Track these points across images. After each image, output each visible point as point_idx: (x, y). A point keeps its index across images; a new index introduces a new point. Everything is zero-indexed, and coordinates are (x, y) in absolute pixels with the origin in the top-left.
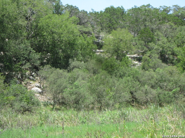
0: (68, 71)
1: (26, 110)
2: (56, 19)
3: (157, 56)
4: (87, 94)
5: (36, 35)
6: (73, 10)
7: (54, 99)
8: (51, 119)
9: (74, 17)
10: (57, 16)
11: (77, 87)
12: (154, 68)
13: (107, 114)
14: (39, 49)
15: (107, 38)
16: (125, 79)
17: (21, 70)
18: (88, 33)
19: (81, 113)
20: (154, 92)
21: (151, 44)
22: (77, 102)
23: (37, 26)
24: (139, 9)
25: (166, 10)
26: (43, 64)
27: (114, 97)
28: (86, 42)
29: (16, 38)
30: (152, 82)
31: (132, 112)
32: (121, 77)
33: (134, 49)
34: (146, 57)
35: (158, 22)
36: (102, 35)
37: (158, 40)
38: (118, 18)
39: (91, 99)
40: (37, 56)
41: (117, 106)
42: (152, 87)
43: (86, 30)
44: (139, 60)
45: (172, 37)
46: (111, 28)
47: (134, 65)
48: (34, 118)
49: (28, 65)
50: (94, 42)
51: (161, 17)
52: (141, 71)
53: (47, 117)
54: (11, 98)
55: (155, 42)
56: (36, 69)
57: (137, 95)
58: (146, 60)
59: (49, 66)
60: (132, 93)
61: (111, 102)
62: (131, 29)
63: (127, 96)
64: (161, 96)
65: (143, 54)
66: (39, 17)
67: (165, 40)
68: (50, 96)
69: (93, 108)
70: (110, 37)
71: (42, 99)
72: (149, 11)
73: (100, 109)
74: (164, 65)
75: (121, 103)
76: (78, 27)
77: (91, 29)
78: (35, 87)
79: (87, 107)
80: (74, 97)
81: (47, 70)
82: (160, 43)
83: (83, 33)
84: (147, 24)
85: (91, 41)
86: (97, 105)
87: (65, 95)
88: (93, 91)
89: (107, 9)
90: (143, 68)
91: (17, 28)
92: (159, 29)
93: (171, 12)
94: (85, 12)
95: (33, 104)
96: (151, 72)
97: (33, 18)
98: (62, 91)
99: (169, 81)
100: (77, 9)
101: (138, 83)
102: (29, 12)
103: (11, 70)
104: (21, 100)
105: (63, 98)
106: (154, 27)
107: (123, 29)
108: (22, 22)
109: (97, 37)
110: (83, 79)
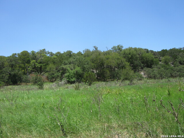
0: (152, 69)
1: (140, 80)
2: (147, 54)
3: (178, 63)
4: (158, 75)
5: (142, 59)
6: (152, 51)
7: (148, 76)
8: (147, 82)
9: (152, 54)
10: (147, 53)
11: (154, 73)
12: (178, 66)
13: (164, 80)
14: (143, 63)
15: (162, 58)
16: (168, 70)
17: (138, 69)
18: (157, 57)
19: (156, 80)
20: (178, 73)
21: (176, 59)
22: (154, 77)
23: (142, 57)
24: (172, 49)
25: (181, 49)
26: (144, 67)
27: (165, 75)
28: (156, 60)
29: (136, 60)
30: (177, 70)
31: (171, 79)
32: (167, 69)
33: (171, 61)
34: (175, 63)
35: (178, 53)
36: (161, 58)
37: (179, 58)
38: (165, 52)
39: (158, 76)
40: (142, 65)
41: (167, 78)
42: (177, 72)
43: (156, 57)
44: (173, 64)
45: (183, 57)
46: (163, 56)
47: (171, 66)
48: (142, 82)
49: (140, 67)
50: (159, 60)
51: (179, 51)
52: (173, 67)
53: (146, 81)
54: (136, 76)
55: (177, 59)
56: (142, 68)
57: (173, 74)
58: (175, 64)
59: (146, 67)
60: (171, 74)
61: (165, 77)
62: (170, 55)
63: (170, 75)
64: (181, 74)
65: (174, 62)
66: (142, 54)
67: (181, 58)
68: (147, 76)
69: (159, 79)
70: (163, 58)
71: (144, 76)
72: (175, 50)
73: (162, 79)
74: (181, 65)
75: (168, 77)
76: (154, 56)
77: (157, 56)
78: (142, 73)
79: (157, 78)
80: (154, 76)
81: (145, 68)
82: (179, 59)
83: (155, 58)
84: (175, 53)
85: (158, 60)
86: (160, 78)
87: (151, 75)
88: (159, 74)
89: (162, 50)
90: (174, 66)
91: (136, 58)
92: (179, 55)
93: (182, 49)
94: (155, 52)
95: (142, 78)
96: (177, 67)
97: (141, 55)
98: (150, 74)
99: (183, 70)
100: (153, 51)
101: (173, 71)
102: (139, 53)
103: (135, 69)
104: (139, 77)
105: (150, 76)
106: (177, 54)
107: (167, 56)
108: (138, 56)
109: (159, 58)
110: (156, 70)
